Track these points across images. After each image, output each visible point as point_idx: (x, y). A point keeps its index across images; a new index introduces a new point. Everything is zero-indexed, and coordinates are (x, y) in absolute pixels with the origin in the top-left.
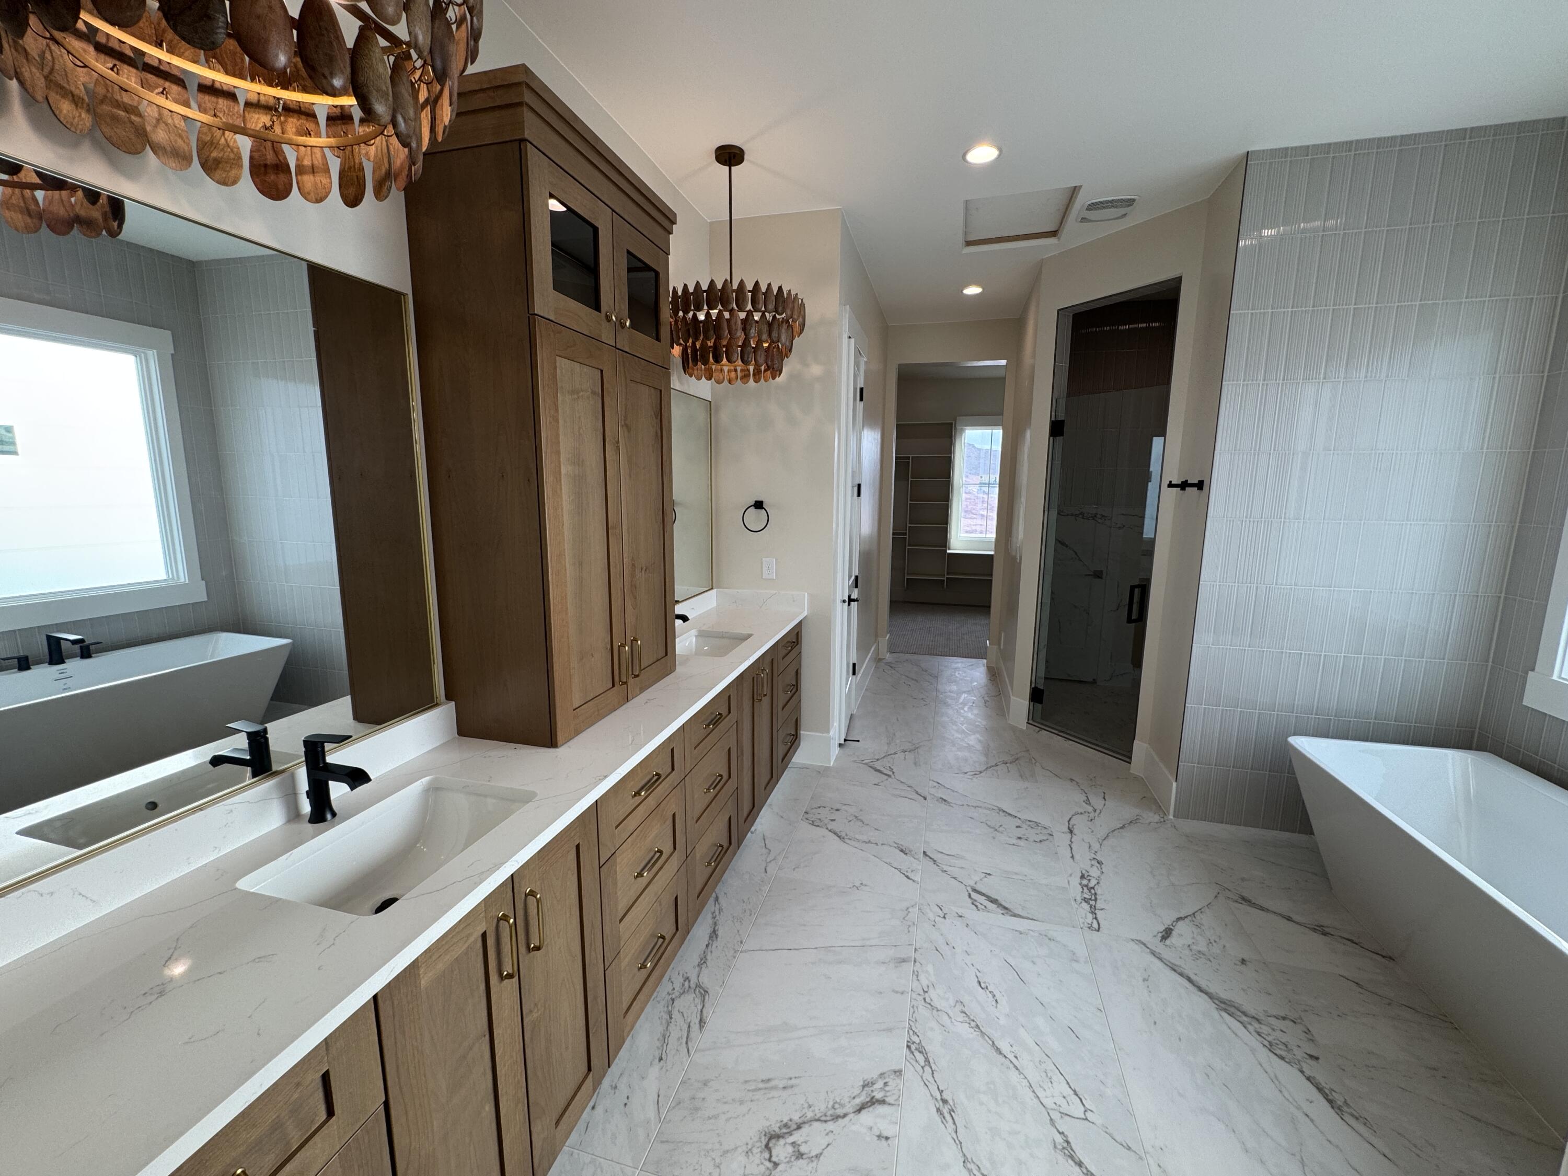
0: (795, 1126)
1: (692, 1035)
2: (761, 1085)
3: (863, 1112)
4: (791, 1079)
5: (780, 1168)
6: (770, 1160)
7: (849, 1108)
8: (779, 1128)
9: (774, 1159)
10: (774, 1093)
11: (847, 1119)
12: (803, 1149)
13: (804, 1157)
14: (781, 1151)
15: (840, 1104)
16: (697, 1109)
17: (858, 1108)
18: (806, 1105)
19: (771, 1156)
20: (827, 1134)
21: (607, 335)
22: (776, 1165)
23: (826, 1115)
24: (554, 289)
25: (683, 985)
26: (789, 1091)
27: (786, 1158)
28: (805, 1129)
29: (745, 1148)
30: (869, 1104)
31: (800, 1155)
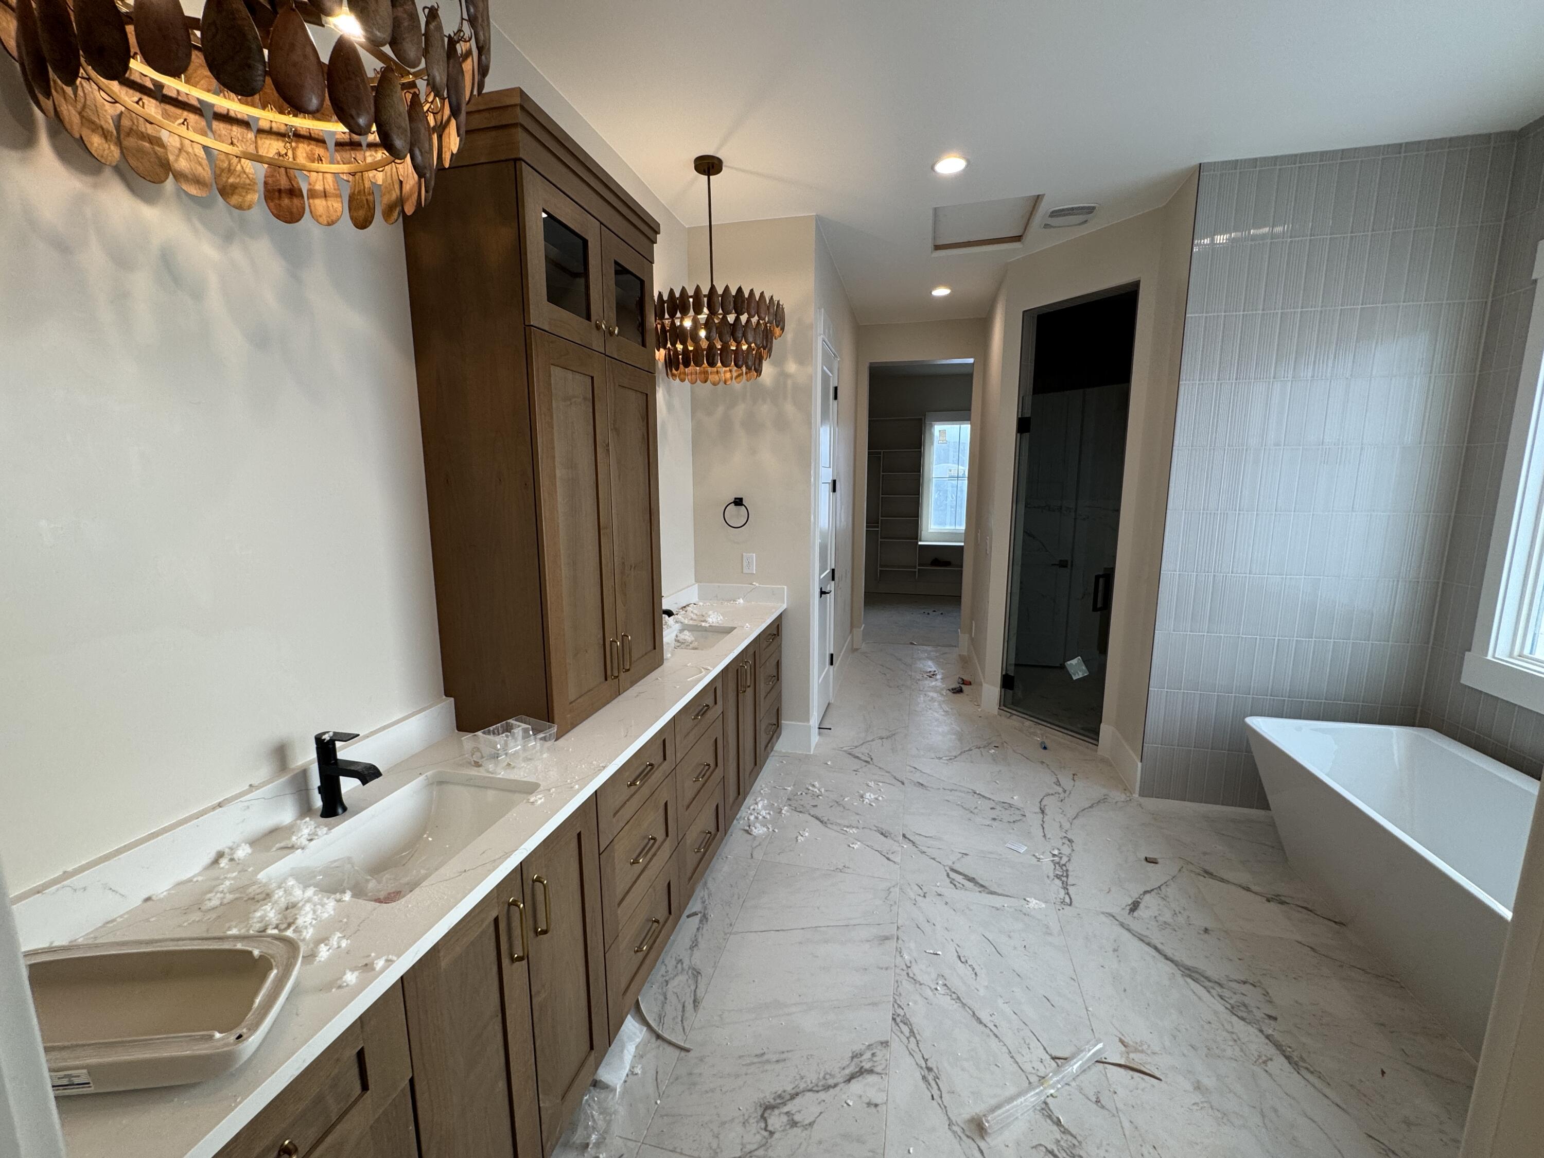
0: (788, 1097)
1: (687, 1015)
2: (756, 1060)
3: (853, 1081)
4: (783, 1052)
5: (776, 1136)
6: (766, 1129)
7: (839, 1078)
8: (775, 1099)
9: (770, 1128)
10: (767, 1067)
11: (838, 1088)
12: (797, 1118)
13: (798, 1125)
14: (776, 1120)
15: (830, 1075)
16: (695, 1084)
17: (848, 1077)
18: (798, 1077)
19: (767, 1126)
20: (820, 1103)
21: (597, 343)
22: (772, 1133)
23: (817, 1085)
24: (548, 301)
25: (676, 967)
26: (781, 1065)
27: (781, 1127)
28: (797, 1101)
29: (741, 1119)
30: (858, 1074)
31: (794, 1124)
